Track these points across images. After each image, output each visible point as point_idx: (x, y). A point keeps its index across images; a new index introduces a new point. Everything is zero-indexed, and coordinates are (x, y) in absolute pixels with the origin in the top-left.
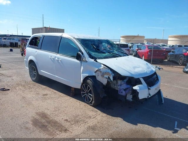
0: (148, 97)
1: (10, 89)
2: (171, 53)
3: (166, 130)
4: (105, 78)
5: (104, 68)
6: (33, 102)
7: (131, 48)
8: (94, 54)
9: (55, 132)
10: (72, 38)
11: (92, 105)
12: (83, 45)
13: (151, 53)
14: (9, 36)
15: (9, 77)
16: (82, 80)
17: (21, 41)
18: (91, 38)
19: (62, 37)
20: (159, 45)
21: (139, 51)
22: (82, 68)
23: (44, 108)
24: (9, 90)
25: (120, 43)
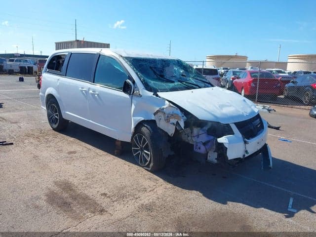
0: (244, 156)
1: (14, 142)
2: (291, 84)
3: (273, 213)
4: (171, 124)
5: (170, 106)
6: (51, 165)
7: (224, 76)
8: (154, 84)
9: (84, 214)
10: (117, 56)
11: (150, 169)
12: (136, 68)
13: (256, 84)
14: (19, 57)
15: (13, 123)
16: (133, 127)
17: (38, 64)
18: (151, 57)
19: (100, 55)
20: (271, 71)
21: (236, 80)
22: (133, 107)
23: (69, 174)
24: (12, 144)
25: (204, 67)
